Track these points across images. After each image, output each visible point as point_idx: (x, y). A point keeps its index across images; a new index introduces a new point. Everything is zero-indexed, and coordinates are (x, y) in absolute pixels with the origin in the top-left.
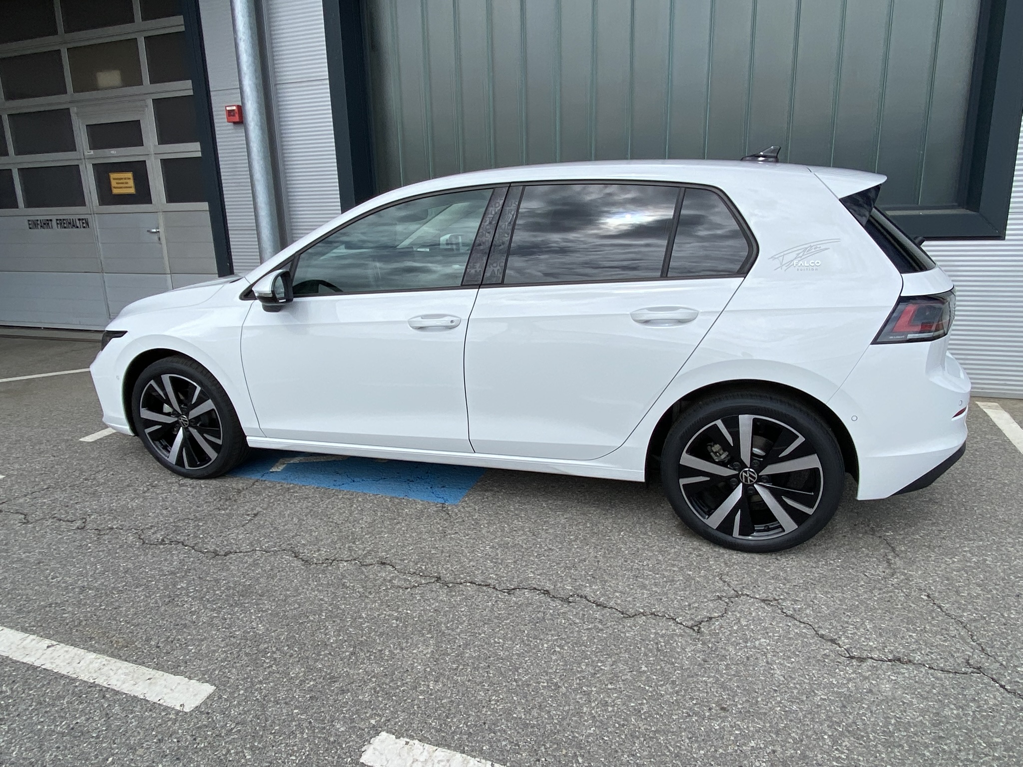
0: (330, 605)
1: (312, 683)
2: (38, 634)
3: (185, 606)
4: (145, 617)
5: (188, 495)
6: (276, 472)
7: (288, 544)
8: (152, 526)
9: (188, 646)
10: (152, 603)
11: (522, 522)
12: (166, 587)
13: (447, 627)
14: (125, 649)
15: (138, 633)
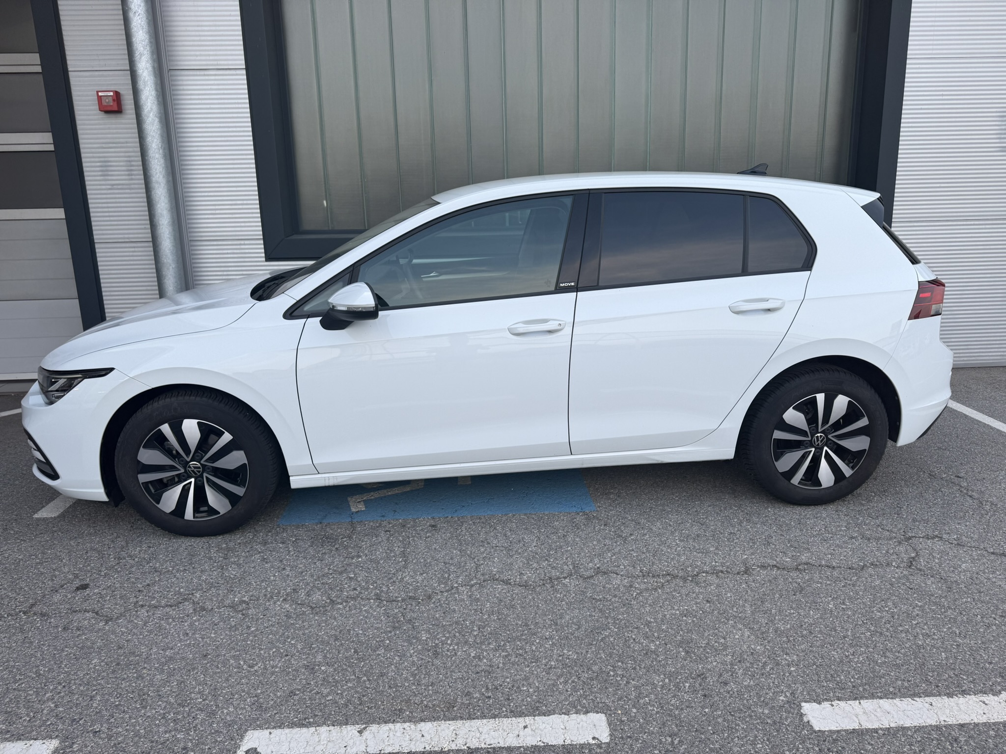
0: (607, 618)
1: (687, 685)
2: (324, 723)
3: (459, 653)
4: (428, 674)
5: (289, 552)
6: (361, 511)
7: (483, 575)
8: (294, 590)
9: (518, 687)
10: (418, 661)
11: (677, 515)
12: (411, 644)
13: (737, 612)
14: (455, 709)
15: (445, 691)
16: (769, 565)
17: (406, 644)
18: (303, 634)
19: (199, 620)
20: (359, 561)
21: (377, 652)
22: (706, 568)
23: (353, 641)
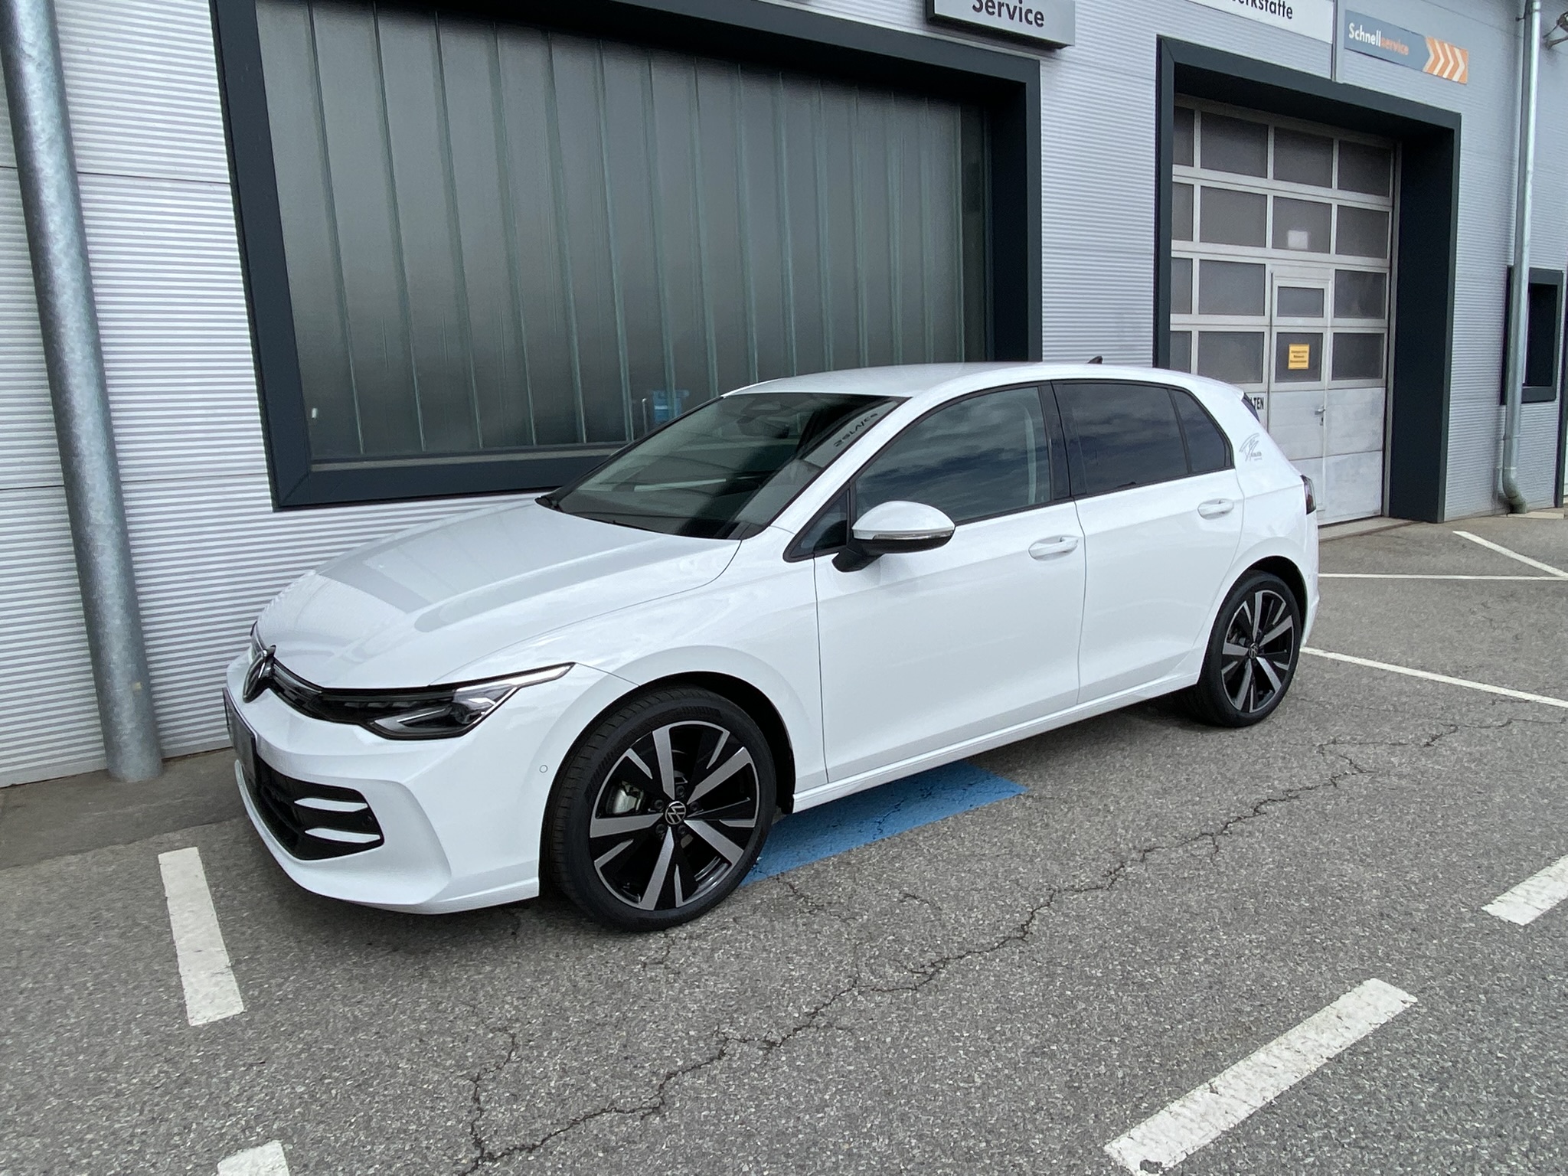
3: (1160, 976)
4: (1168, 1008)
8: (850, 977)
10: (1135, 999)
12: (1097, 986)
16: (1265, 802)
17: (1092, 988)
18: (961, 1021)
19: (795, 1059)
20: (868, 920)
21: (1079, 1008)
22: (1225, 819)
23: (1032, 1007)
